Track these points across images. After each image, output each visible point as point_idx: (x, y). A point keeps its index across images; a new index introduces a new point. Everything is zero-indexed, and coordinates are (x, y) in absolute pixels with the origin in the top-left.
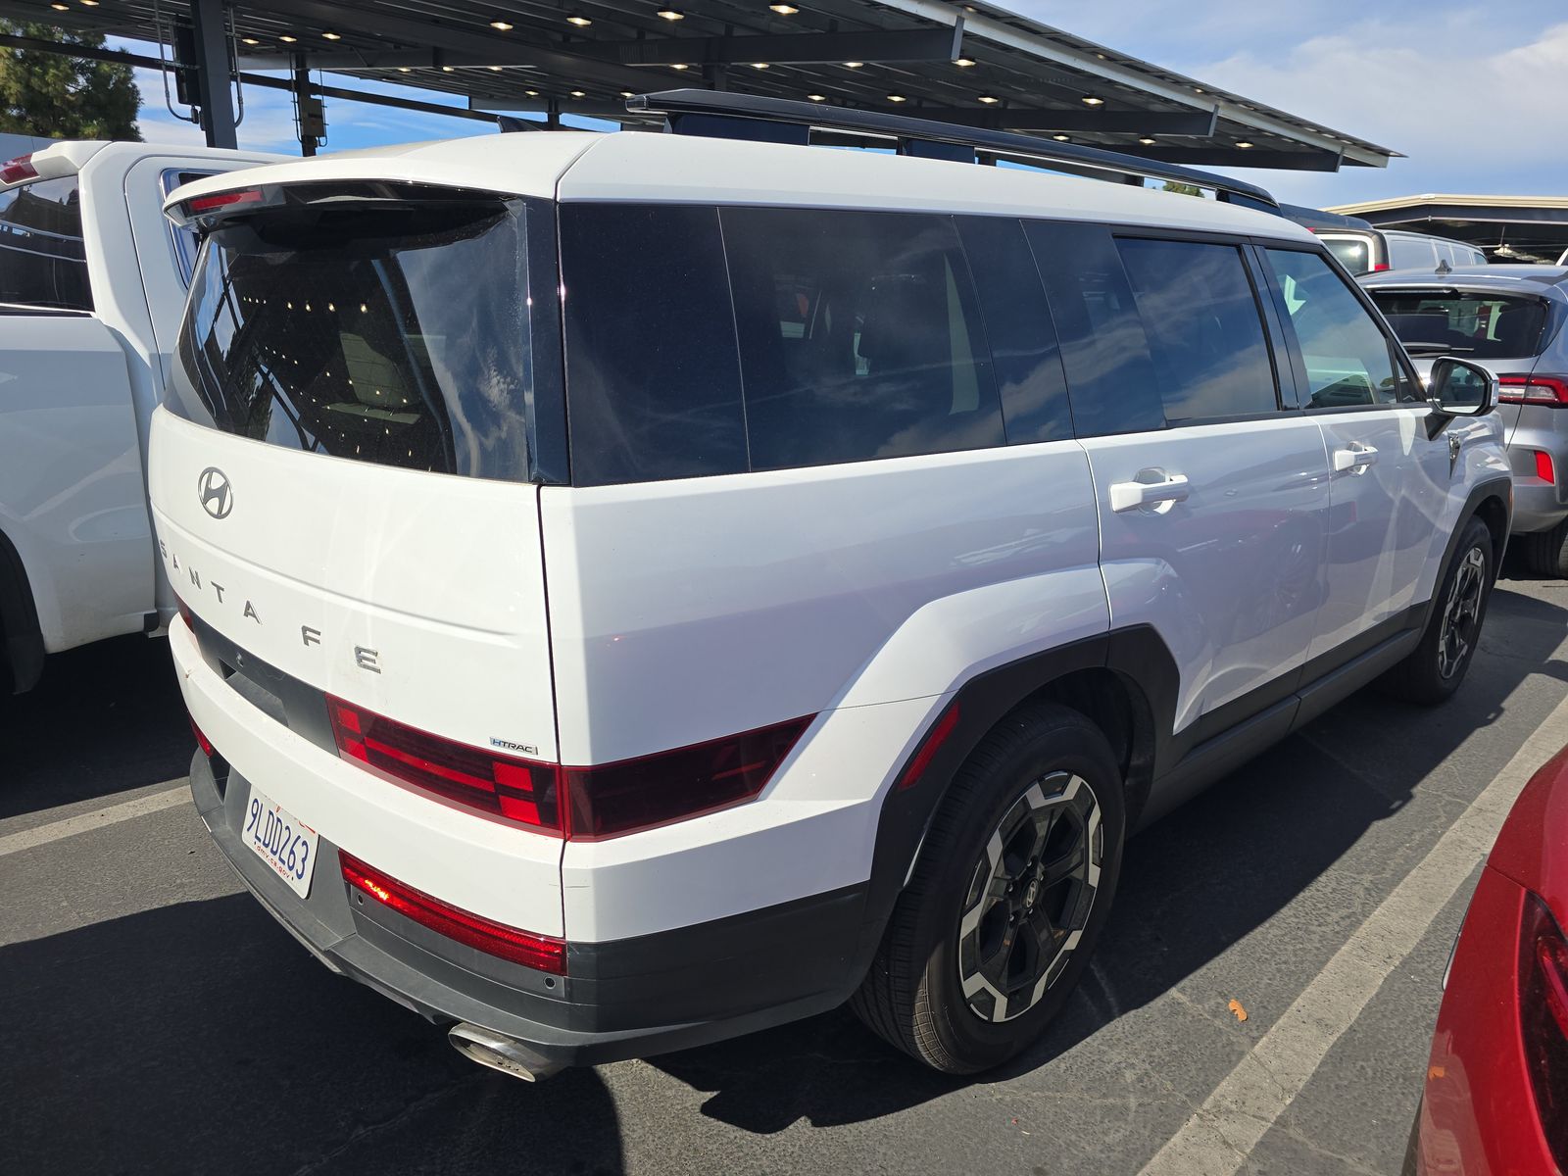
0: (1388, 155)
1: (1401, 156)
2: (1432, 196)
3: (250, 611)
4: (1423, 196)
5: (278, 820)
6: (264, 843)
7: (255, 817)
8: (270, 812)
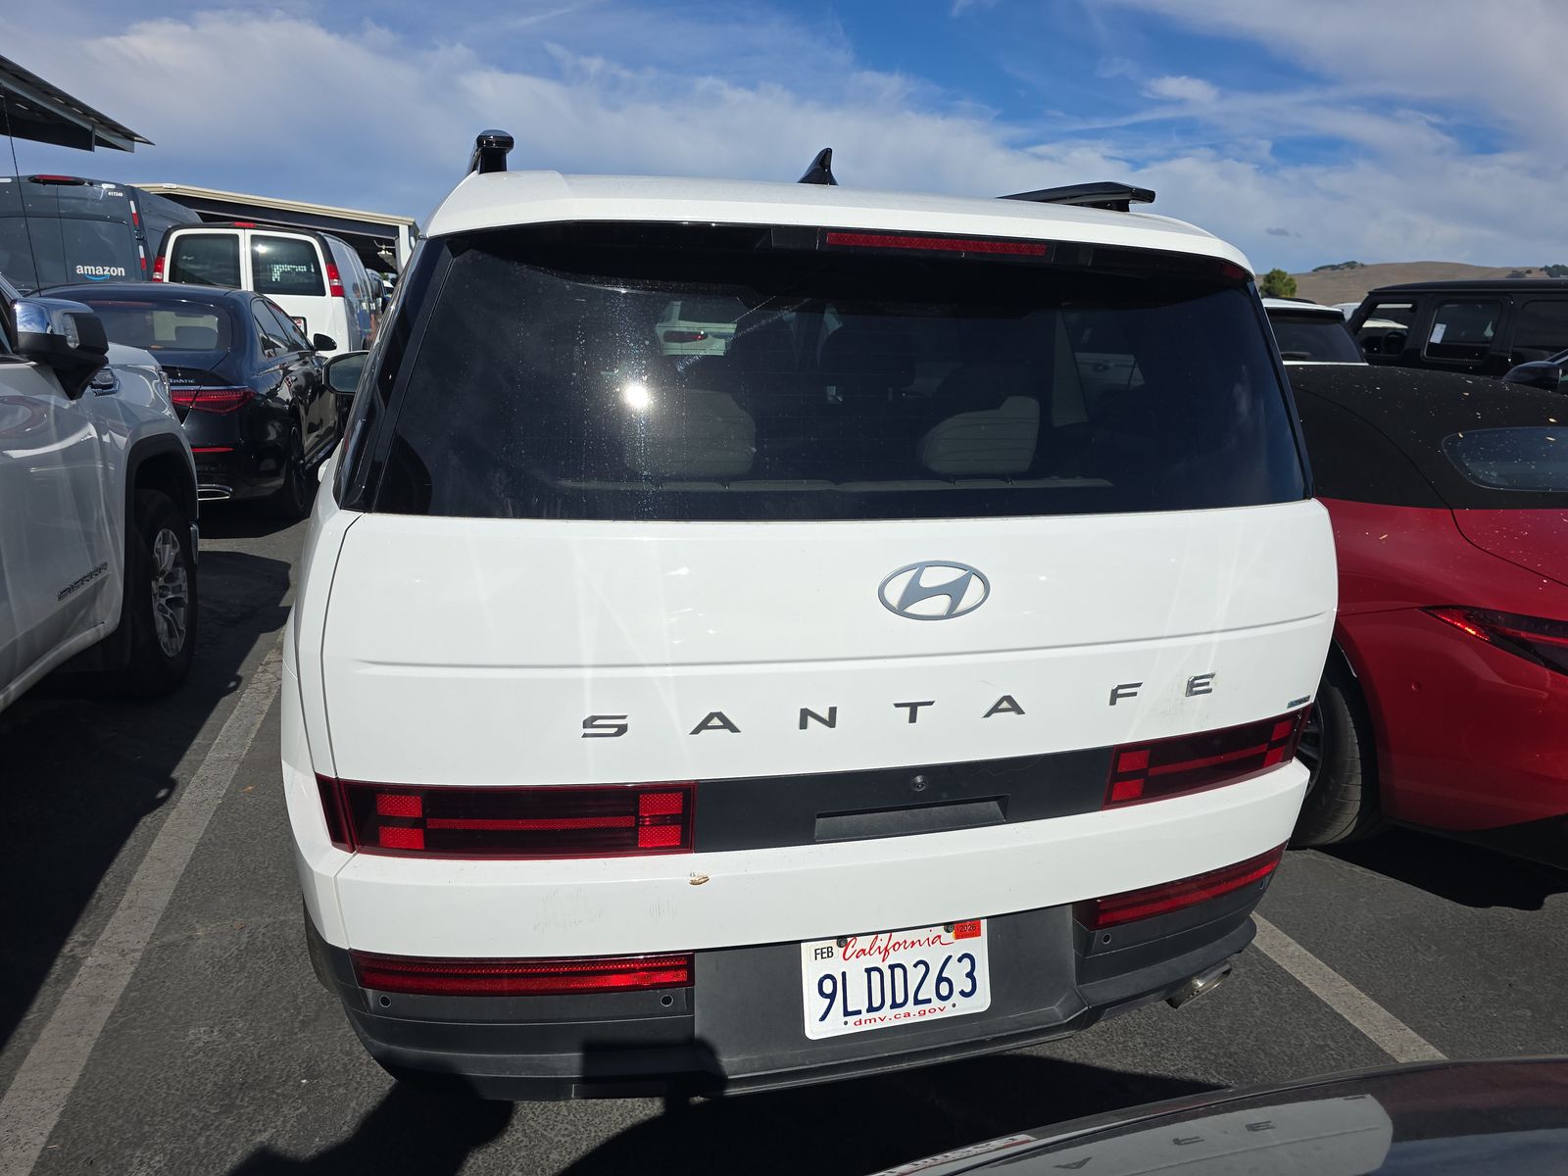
0: (133, 140)
1: (149, 143)
2: (175, 186)
3: (1005, 705)
4: (165, 185)
5: (892, 967)
6: (871, 1009)
7: (832, 997)
8: (868, 971)
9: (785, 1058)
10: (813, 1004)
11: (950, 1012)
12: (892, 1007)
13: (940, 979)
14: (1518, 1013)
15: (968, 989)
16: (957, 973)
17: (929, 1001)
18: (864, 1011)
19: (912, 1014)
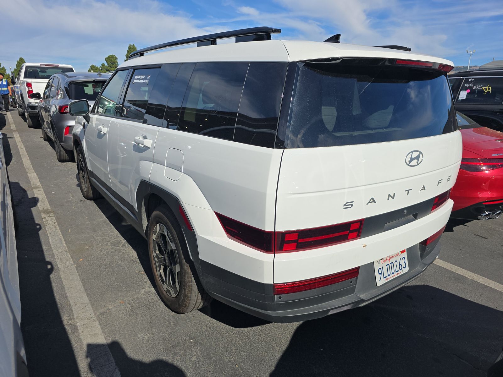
5: (391, 263)
6: (388, 275)
7: (381, 274)
8: (387, 265)
9: (374, 292)
10: (378, 276)
11: (402, 273)
12: (392, 274)
13: (400, 265)
14: (466, 255)
15: (405, 267)
16: (402, 262)
17: (398, 271)
18: (387, 276)
19: (396, 275)
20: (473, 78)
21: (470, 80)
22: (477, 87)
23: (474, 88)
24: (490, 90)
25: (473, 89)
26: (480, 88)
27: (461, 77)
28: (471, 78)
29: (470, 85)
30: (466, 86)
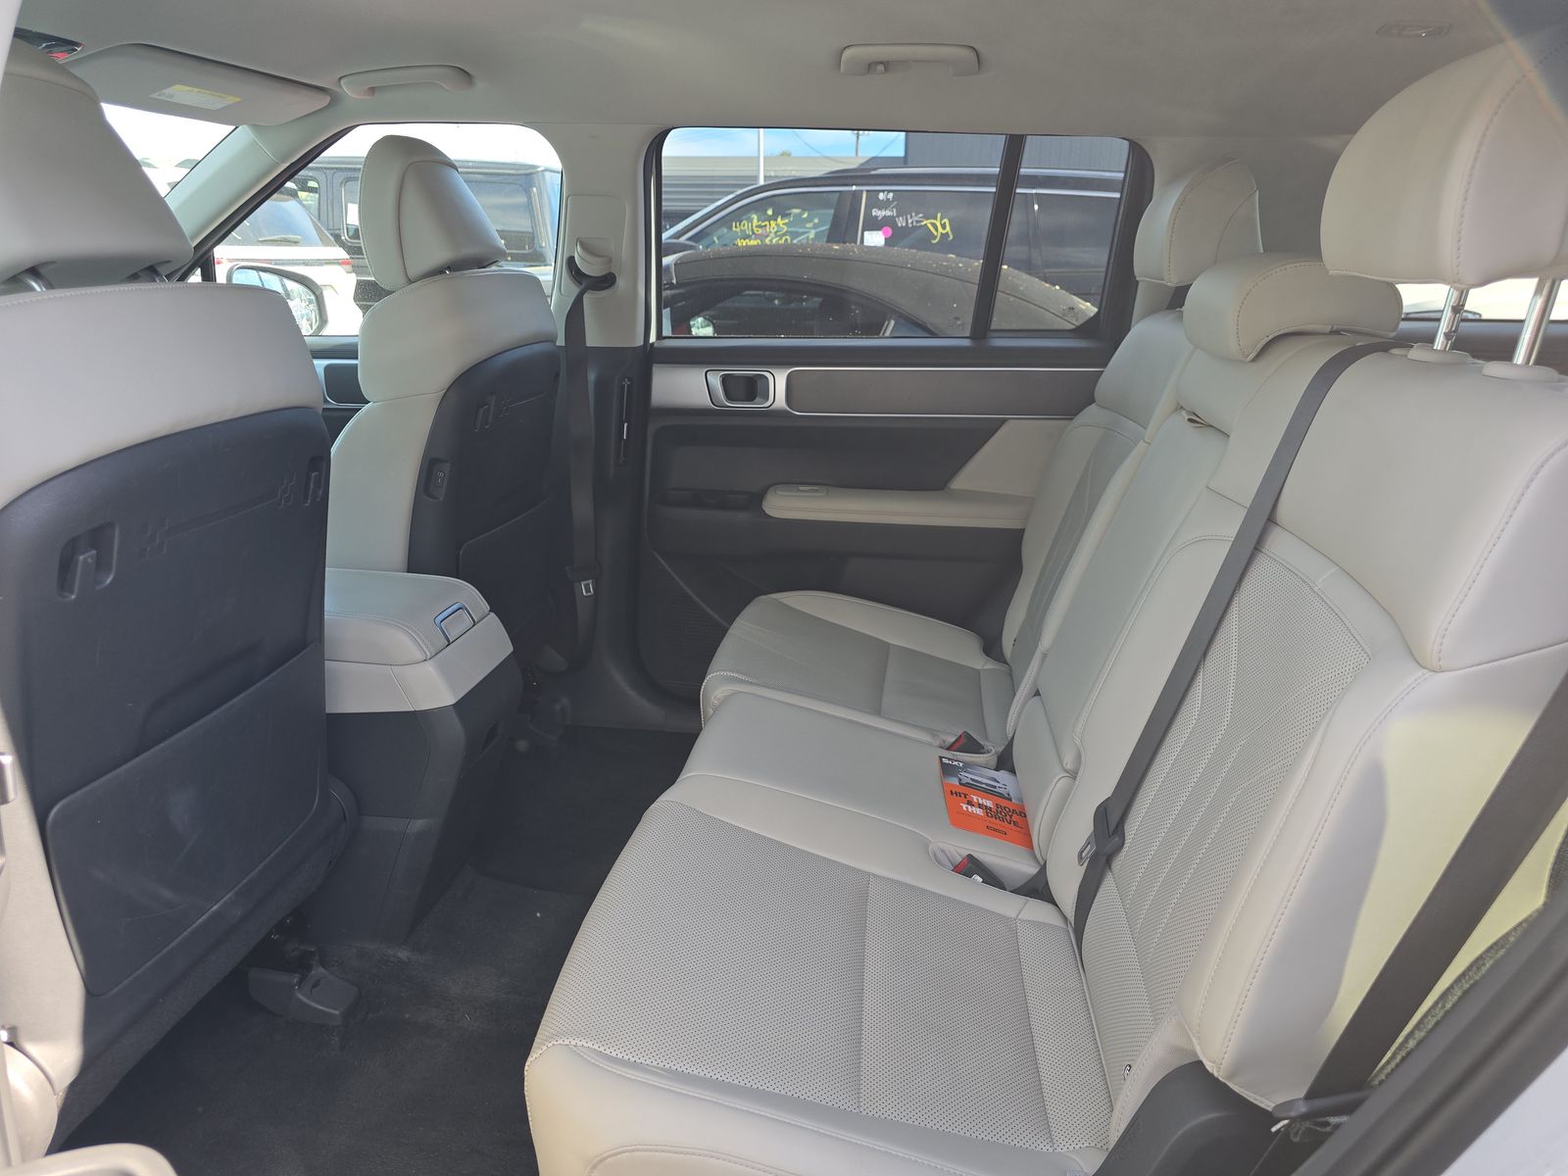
20: (889, 191)
21: (881, 196)
22: (910, 221)
23: (901, 222)
24: (948, 228)
25: (900, 225)
26: (917, 222)
27: (854, 188)
28: (883, 191)
29: (888, 213)
30: (876, 217)
